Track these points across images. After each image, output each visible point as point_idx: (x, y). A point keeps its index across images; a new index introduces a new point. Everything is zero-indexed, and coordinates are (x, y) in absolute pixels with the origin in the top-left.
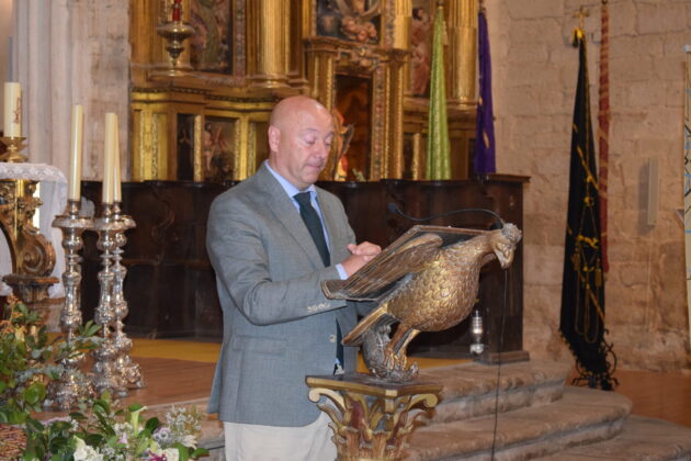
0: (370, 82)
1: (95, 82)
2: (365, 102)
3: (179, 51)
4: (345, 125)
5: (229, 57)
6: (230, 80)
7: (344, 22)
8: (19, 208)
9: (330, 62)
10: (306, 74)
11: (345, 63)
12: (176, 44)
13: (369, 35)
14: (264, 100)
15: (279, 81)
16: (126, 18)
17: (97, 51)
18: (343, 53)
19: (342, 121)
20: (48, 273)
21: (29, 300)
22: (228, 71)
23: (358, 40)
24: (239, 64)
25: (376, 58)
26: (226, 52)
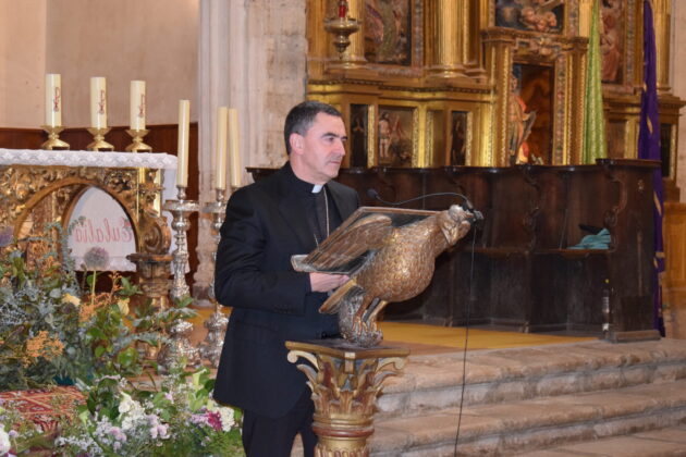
0: (552, 70)
1: (270, 76)
2: (547, 89)
3: (346, 45)
4: (527, 112)
5: (408, 49)
6: (408, 71)
7: (523, 12)
8: (140, 193)
9: (506, 51)
10: (484, 63)
11: (524, 52)
12: (342, 39)
13: (548, 24)
14: (441, 90)
15: (455, 71)
16: (302, 15)
17: (272, 47)
18: (522, 43)
19: (524, 109)
20: (164, 251)
21: (148, 276)
22: (406, 62)
23: (537, 30)
24: (417, 56)
25: (557, 46)
26: (405, 45)
